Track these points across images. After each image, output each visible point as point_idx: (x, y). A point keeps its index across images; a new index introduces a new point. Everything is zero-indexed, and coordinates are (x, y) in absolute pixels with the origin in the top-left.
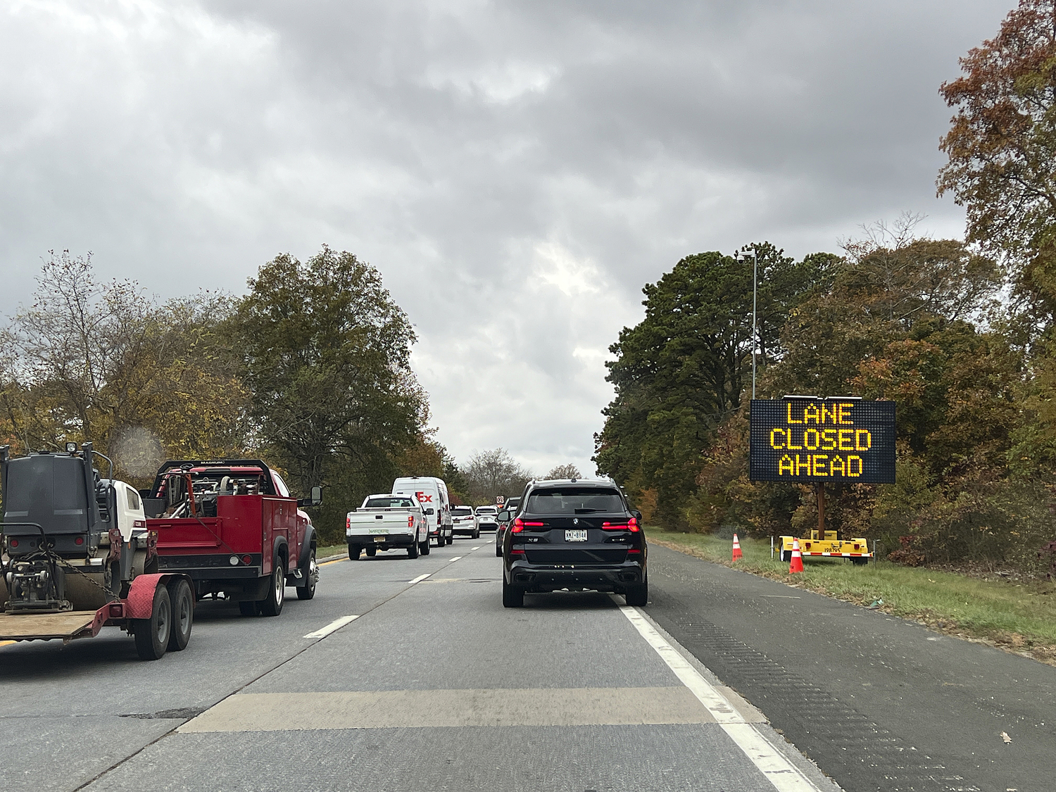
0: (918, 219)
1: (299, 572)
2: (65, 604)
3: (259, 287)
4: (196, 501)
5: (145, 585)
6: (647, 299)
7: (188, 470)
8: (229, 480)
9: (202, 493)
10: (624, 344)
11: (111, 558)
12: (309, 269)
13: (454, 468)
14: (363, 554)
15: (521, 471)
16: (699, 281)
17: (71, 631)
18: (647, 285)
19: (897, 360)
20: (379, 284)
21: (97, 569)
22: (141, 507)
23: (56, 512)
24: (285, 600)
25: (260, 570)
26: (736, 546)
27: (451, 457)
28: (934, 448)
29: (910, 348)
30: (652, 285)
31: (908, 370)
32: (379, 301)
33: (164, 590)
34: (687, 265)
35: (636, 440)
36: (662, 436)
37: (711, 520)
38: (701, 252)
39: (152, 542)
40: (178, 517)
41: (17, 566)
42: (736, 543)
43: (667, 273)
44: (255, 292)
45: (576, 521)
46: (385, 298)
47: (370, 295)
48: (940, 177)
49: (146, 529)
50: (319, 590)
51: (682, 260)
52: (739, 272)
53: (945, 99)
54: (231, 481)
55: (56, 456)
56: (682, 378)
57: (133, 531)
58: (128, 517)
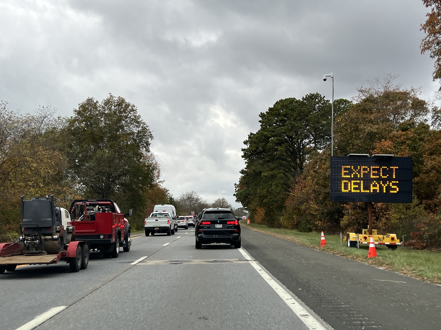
0: (395, 77)
1: (124, 242)
2: (45, 252)
3: (79, 113)
4: (88, 215)
5: (73, 246)
6: (261, 120)
7: (85, 203)
8: (99, 207)
9: (90, 212)
10: (251, 140)
11: (61, 236)
12: (103, 105)
13: (173, 199)
14: (150, 234)
15: (202, 201)
16: (285, 111)
17: (49, 261)
18: (261, 113)
19: (395, 141)
20: (136, 112)
21: (56, 239)
22: (70, 217)
23: (42, 219)
24: (120, 252)
25: (111, 240)
26: (323, 238)
27: (171, 195)
28: (416, 186)
29: (401, 135)
30: (264, 113)
31: (402, 146)
32: (136, 121)
33: (80, 247)
34: (279, 104)
35: (256, 185)
36: (268, 183)
37: (294, 222)
38: (286, 98)
39: (74, 230)
40: (80, 221)
41: (28, 239)
42: (323, 237)
43: (270, 107)
44: (77, 115)
45: (219, 222)
46: (139, 119)
47: (132, 117)
48: (422, 44)
49: (71, 225)
50: (131, 248)
51: (278, 102)
52: (305, 106)
53: (424, 4)
54: (100, 207)
55: (41, 199)
56: (277, 156)
57: (67, 226)
58: (65, 221)
